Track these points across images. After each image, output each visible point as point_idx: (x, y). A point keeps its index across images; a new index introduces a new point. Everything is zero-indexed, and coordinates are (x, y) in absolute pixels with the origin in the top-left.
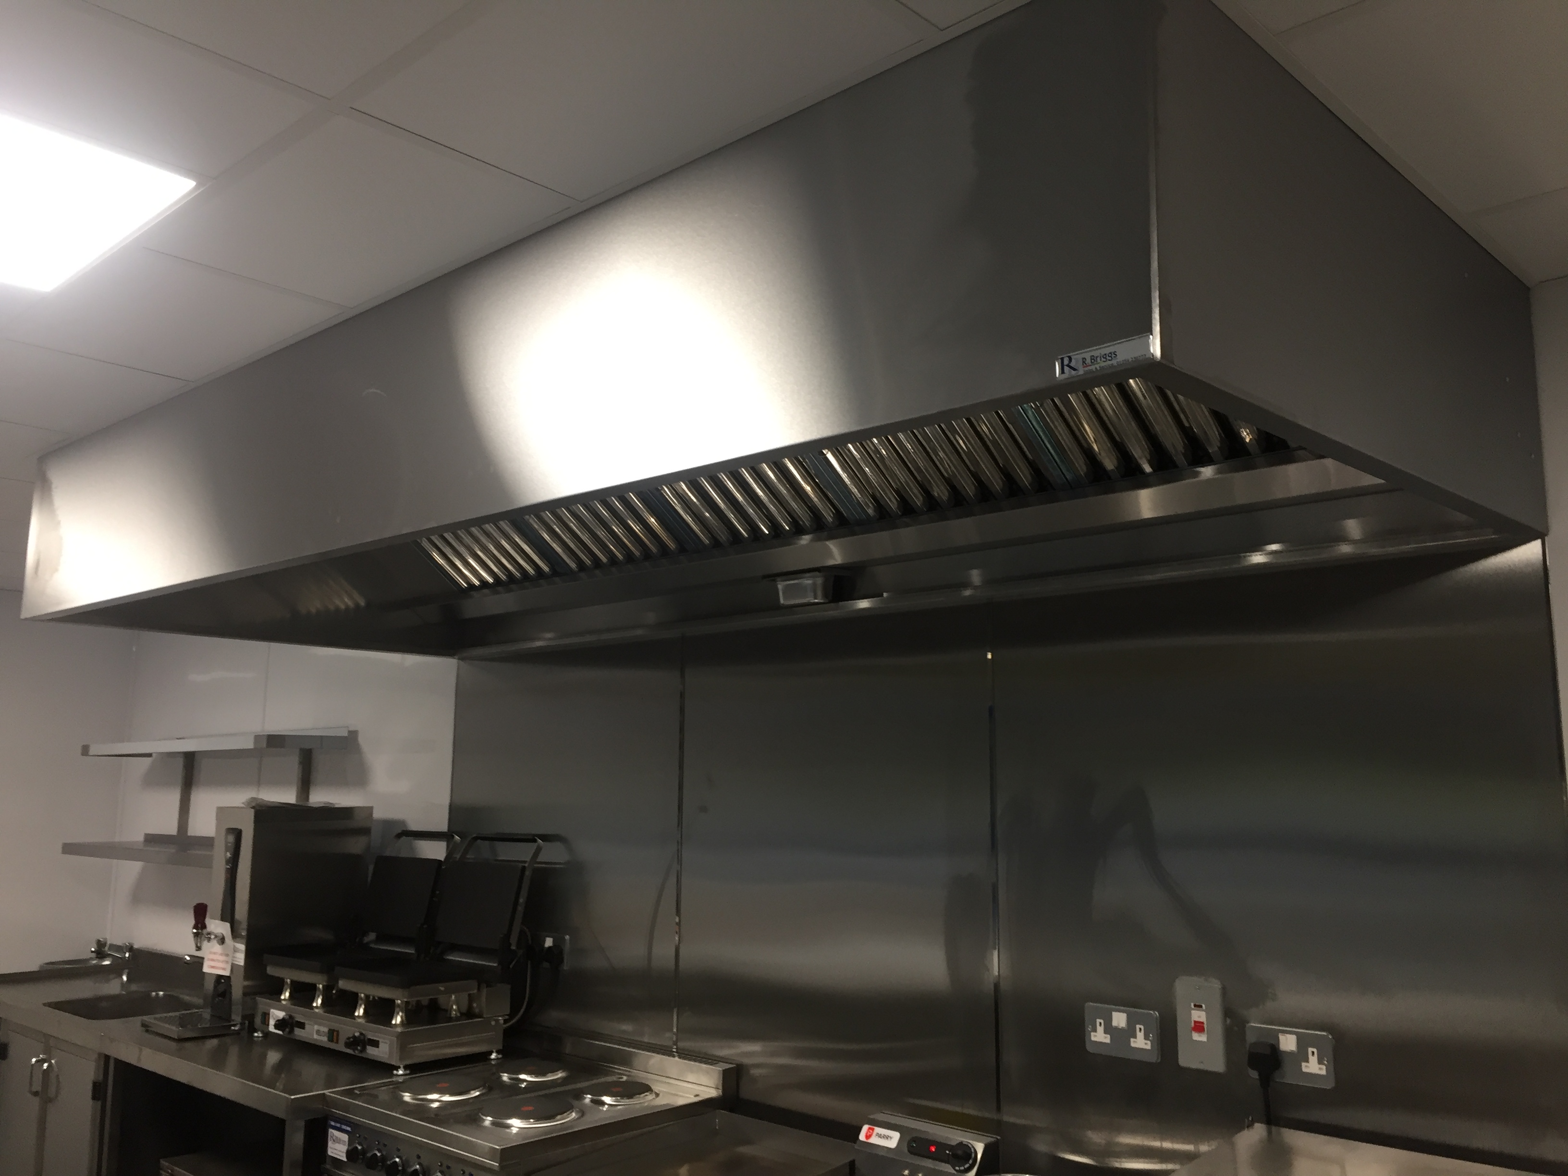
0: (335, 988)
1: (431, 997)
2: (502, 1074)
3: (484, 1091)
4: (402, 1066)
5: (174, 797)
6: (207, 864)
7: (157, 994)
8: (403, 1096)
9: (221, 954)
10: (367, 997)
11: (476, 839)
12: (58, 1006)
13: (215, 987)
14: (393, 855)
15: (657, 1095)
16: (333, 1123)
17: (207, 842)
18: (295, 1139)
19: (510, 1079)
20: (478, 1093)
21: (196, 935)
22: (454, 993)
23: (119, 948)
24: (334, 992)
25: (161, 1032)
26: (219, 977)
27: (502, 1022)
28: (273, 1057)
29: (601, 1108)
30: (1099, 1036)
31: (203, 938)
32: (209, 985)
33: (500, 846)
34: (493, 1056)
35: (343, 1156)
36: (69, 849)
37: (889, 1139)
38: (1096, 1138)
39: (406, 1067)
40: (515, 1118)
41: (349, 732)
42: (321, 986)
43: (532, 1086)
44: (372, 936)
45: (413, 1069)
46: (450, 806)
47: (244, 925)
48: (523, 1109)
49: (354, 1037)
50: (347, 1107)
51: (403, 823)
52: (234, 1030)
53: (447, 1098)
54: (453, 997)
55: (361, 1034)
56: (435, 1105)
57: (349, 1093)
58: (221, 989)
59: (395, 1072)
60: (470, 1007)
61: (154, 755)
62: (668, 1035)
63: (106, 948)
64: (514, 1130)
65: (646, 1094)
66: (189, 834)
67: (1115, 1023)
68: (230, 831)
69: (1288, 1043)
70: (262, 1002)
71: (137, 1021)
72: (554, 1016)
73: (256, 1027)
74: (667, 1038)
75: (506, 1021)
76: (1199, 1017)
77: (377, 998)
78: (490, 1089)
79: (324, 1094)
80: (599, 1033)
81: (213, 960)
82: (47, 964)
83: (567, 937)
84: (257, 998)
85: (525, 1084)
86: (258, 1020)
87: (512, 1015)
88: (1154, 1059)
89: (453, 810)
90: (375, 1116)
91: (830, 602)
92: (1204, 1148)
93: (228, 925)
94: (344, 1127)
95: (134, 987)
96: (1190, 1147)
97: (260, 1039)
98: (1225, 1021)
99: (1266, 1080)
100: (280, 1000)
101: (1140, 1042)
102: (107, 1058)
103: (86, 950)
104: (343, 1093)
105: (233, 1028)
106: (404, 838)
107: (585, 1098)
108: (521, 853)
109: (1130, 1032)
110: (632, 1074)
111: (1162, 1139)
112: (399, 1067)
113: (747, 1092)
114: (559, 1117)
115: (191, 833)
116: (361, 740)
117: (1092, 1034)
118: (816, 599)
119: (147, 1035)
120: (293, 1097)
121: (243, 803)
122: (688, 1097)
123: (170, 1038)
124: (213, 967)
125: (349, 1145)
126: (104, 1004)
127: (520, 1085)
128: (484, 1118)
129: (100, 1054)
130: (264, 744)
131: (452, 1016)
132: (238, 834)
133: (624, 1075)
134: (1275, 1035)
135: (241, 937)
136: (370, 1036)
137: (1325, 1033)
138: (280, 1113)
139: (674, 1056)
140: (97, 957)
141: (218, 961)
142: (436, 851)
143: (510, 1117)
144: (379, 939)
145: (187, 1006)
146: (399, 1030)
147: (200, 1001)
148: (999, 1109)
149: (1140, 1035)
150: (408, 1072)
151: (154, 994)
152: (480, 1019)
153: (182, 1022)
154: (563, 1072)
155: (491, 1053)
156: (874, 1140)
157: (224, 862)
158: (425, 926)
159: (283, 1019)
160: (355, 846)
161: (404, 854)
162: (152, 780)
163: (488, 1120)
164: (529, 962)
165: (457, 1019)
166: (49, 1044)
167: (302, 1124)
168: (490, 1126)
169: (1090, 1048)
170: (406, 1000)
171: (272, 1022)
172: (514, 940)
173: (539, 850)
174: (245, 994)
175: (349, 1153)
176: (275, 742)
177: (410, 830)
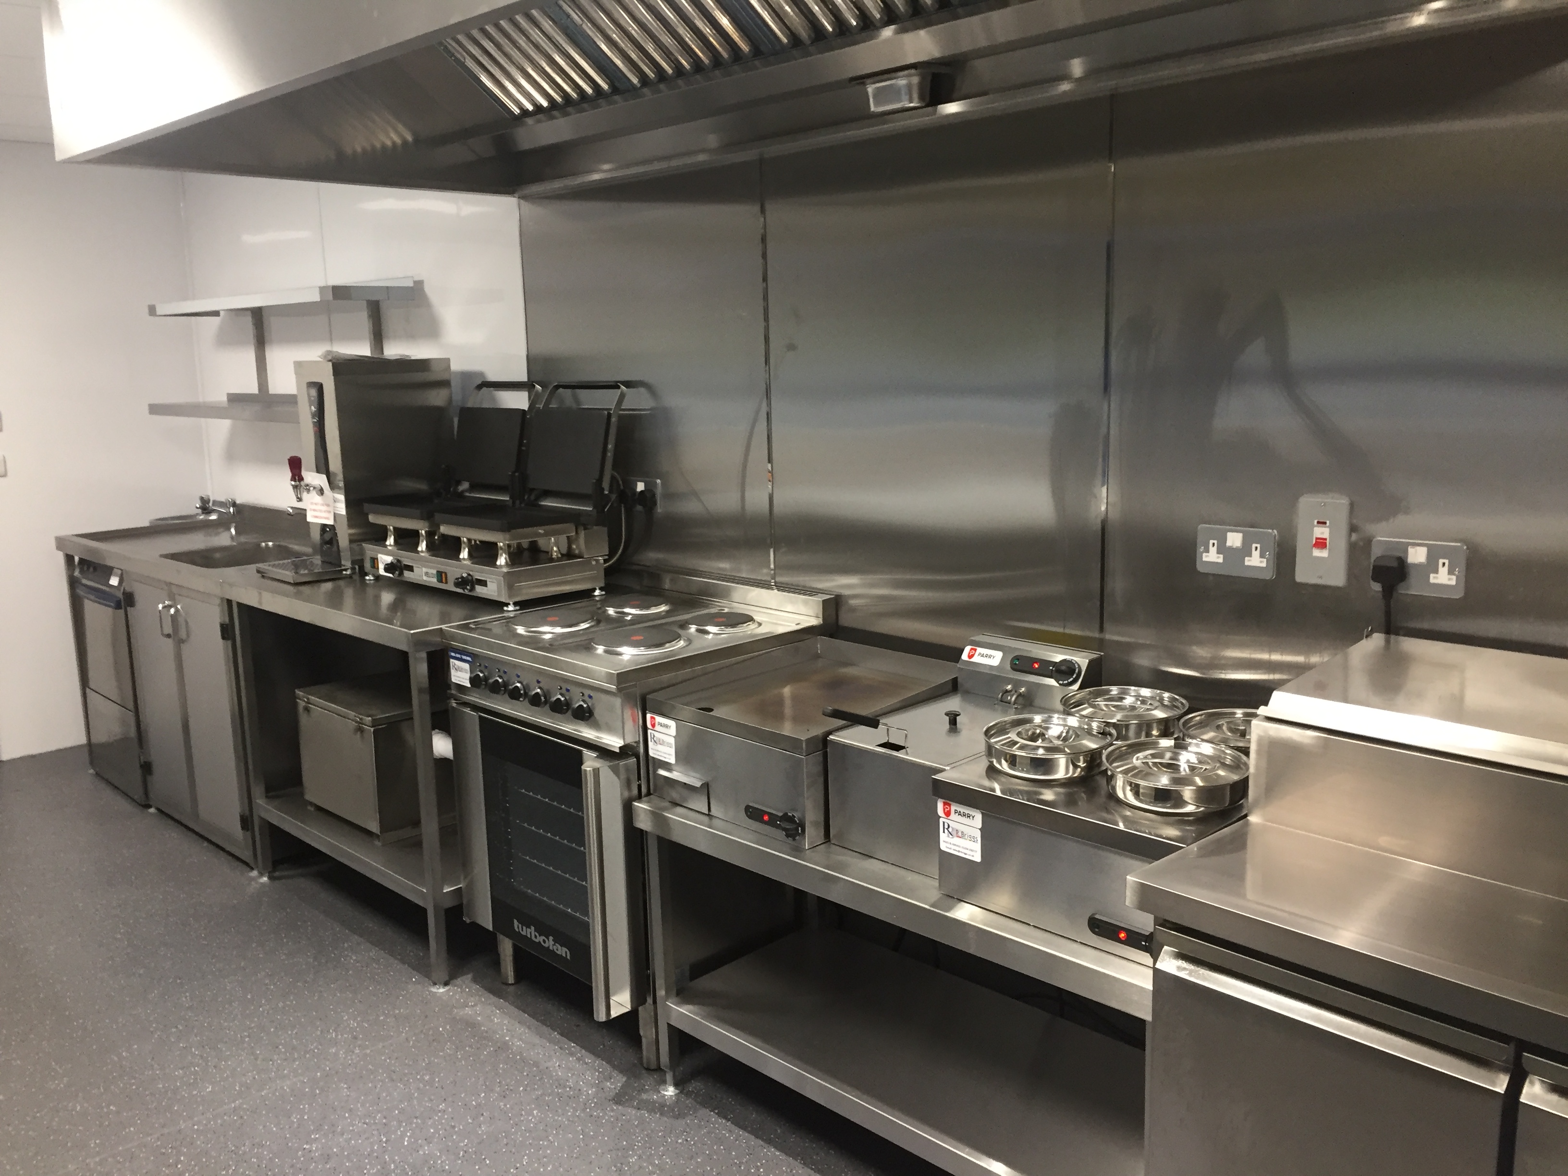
0: (437, 534)
1: (530, 540)
2: (607, 608)
3: (593, 624)
4: (511, 603)
5: (249, 356)
6: (294, 419)
7: (267, 545)
8: (516, 629)
9: (323, 505)
10: (469, 540)
11: (557, 387)
12: (174, 557)
13: (321, 535)
14: (477, 406)
15: (760, 624)
16: (453, 654)
17: (290, 400)
18: (420, 669)
19: (616, 612)
20: (588, 625)
21: (295, 487)
22: (553, 535)
23: (222, 504)
24: (436, 538)
25: (278, 578)
26: (324, 527)
27: (602, 561)
28: (387, 597)
29: (706, 637)
30: (1211, 556)
31: (302, 489)
32: (316, 535)
33: (583, 394)
34: (597, 593)
35: (467, 683)
36: (155, 409)
37: (992, 657)
38: (1201, 652)
39: (515, 604)
40: (626, 646)
41: (415, 282)
42: (423, 532)
43: (637, 620)
44: (465, 486)
45: (523, 605)
46: (528, 356)
47: (340, 476)
48: (632, 638)
49: (462, 577)
50: (465, 640)
51: (481, 374)
52: (346, 574)
53: (559, 630)
54: (553, 539)
55: (469, 575)
56: (548, 637)
57: (465, 627)
58: (327, 537)
59: (505, 608)
60: (569, 547)
61: (222, 313)
62: (765, 571)
63: (211, 504)
64: (626, 658)
65: (749, 623)
66: (270, 393)
67: (1229, 543)
68: (311, 384)
69: (1417, 555)
70: (369, 549)
71: (253, 567)
72: (652, 556)
73: (366, 570)
74: (764, 574)
75: (605, 561)
76: (1323, 533)
77: (478, 542)
78: (599, 622)
79: (441, 628)
80: (694, 570)
81: (314, 510)
82: (157, 520)
83: (659, 481)
84: (363, 544)
85: (630, 616)
86: (367, 565)
87: (611, 555)
88: (1269, 576)
89: (531, 361)
90: (490, 646)
91: (927, 106)
92: (1315, 659)
93: (324, 476)
94: (464, 657)
95: (243, 539)
96: (1300, 659)
97: (372, 582)
98: (1350, 536)
99: (1389, 591)
100: (386, 546)
101: (1256, 560)
102: (229, 602)
103: (192, 508)
104: (459, 627)
105: (344, 572)
106: (484, 389)
107: (690, 628)
108: (605, 400)
109: (1246, 550)
110: (732, 606)
111: (1270, 652)
112: (509, 604)
113: (847, 620)
114: (667, 645)
115: (272, 391)
116: (427, 289)
117: (1204, 554)
118: (911, 102)
119: (263, 580)
120: (412, 632)
121: (320, 357)
122: (789, 626)
123: (289, 583)
124: (316, 517)
125: (471, 672)
126: (217, 555)
127: (626, 618)
128: (597, 646)
129: (222, 599)
130: (330, 297)
131: (554, 557)
132: (320, 388)
133: (725, 607)
134: (1405, 548)
135: (339, 488)
136: (477, 576)
137: (1459, 544)
138: (403, 647)
139: (772, 589)
140: (203, 513)
141: (321, 511)
142: (519, 401)
143: (621, 645)
144: (473, 487)
145: (297, 555)
146: (505, 570)
147: (309, 550)
148: (1101, 629)
149: (1256, 554)
150: (518, 608)
151: (263, 544)
152: (581, 559)
153: (296, 567)
154: (666, 605)
155: (594, 590)
156: (976, 659)
157: (310, 416)
158: (517, 474)
159: (392, 563)
160: (437, 398)
161: (486, 405)
162: (225, 340)
163: (600, 649)
164: (623, 505)
165: (559, 559)
166: (173, 592)
167: (424, 655)
168: (603, 654)
169: (1200, 568)
170: (507, 542)
171: (381, 567)
172: (606, 485)
173: (622, 396)
174: (351, 541)
175: (472, 680)
176: (340, 293)
177: (489, 380)
